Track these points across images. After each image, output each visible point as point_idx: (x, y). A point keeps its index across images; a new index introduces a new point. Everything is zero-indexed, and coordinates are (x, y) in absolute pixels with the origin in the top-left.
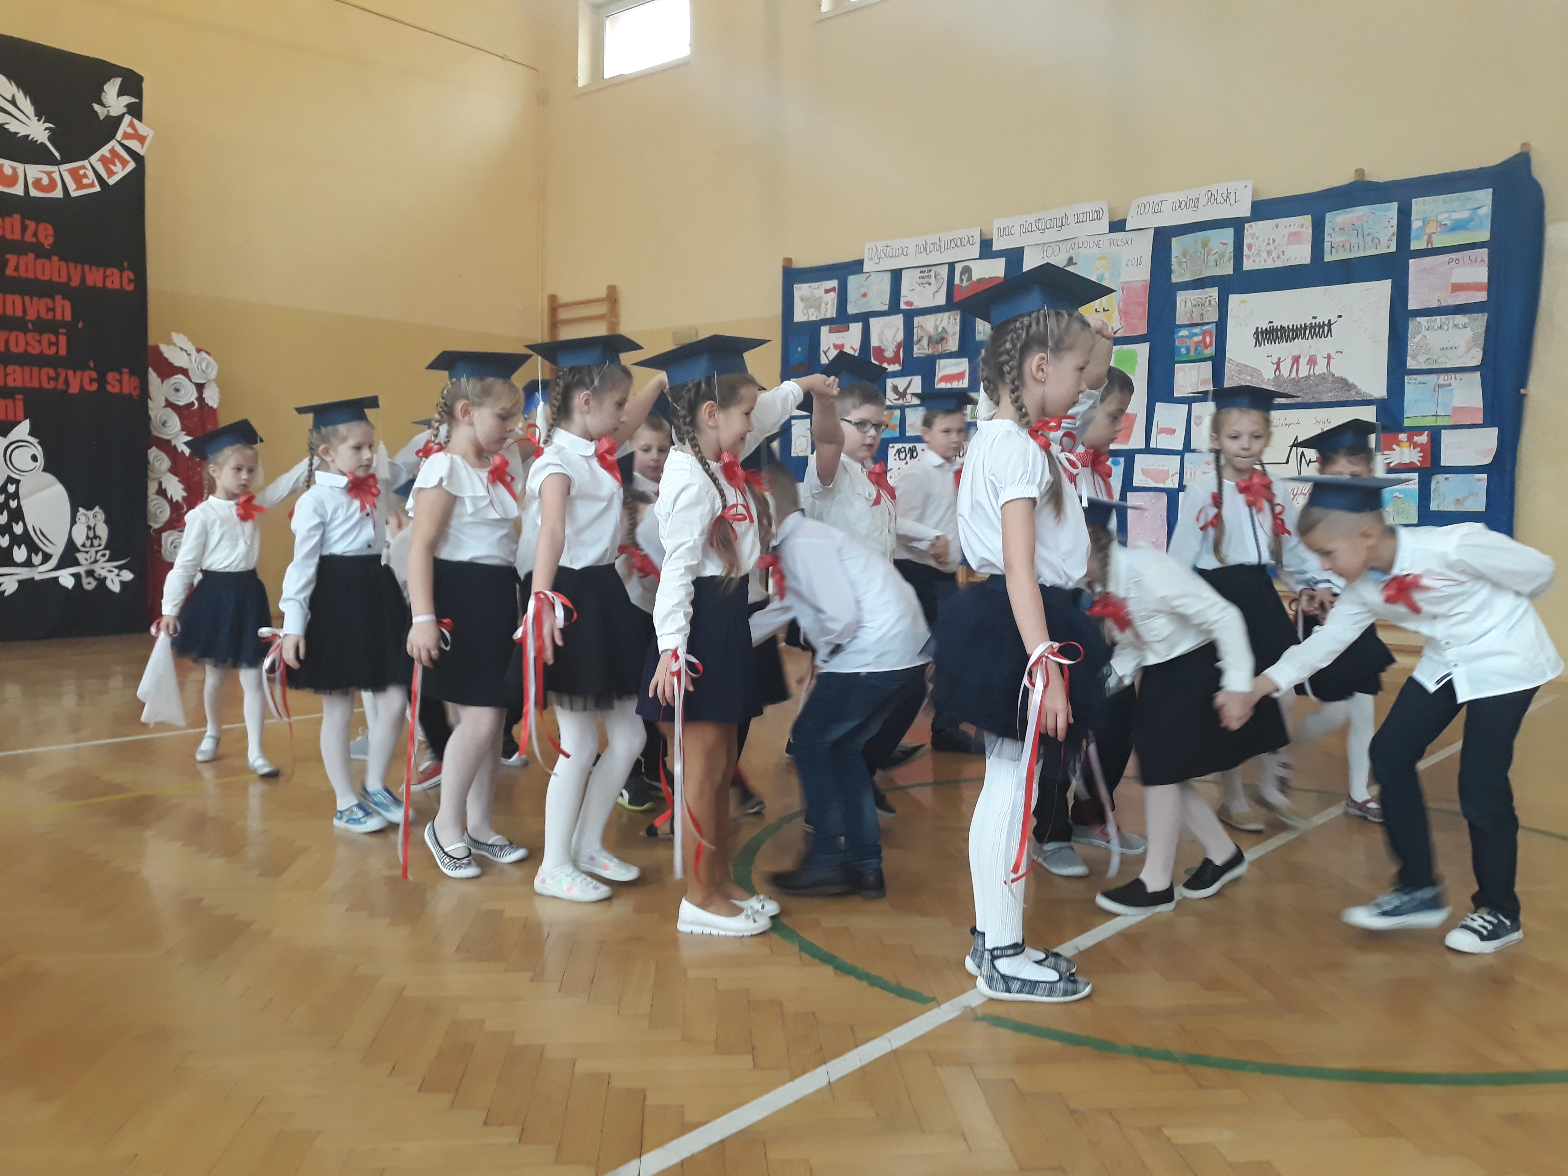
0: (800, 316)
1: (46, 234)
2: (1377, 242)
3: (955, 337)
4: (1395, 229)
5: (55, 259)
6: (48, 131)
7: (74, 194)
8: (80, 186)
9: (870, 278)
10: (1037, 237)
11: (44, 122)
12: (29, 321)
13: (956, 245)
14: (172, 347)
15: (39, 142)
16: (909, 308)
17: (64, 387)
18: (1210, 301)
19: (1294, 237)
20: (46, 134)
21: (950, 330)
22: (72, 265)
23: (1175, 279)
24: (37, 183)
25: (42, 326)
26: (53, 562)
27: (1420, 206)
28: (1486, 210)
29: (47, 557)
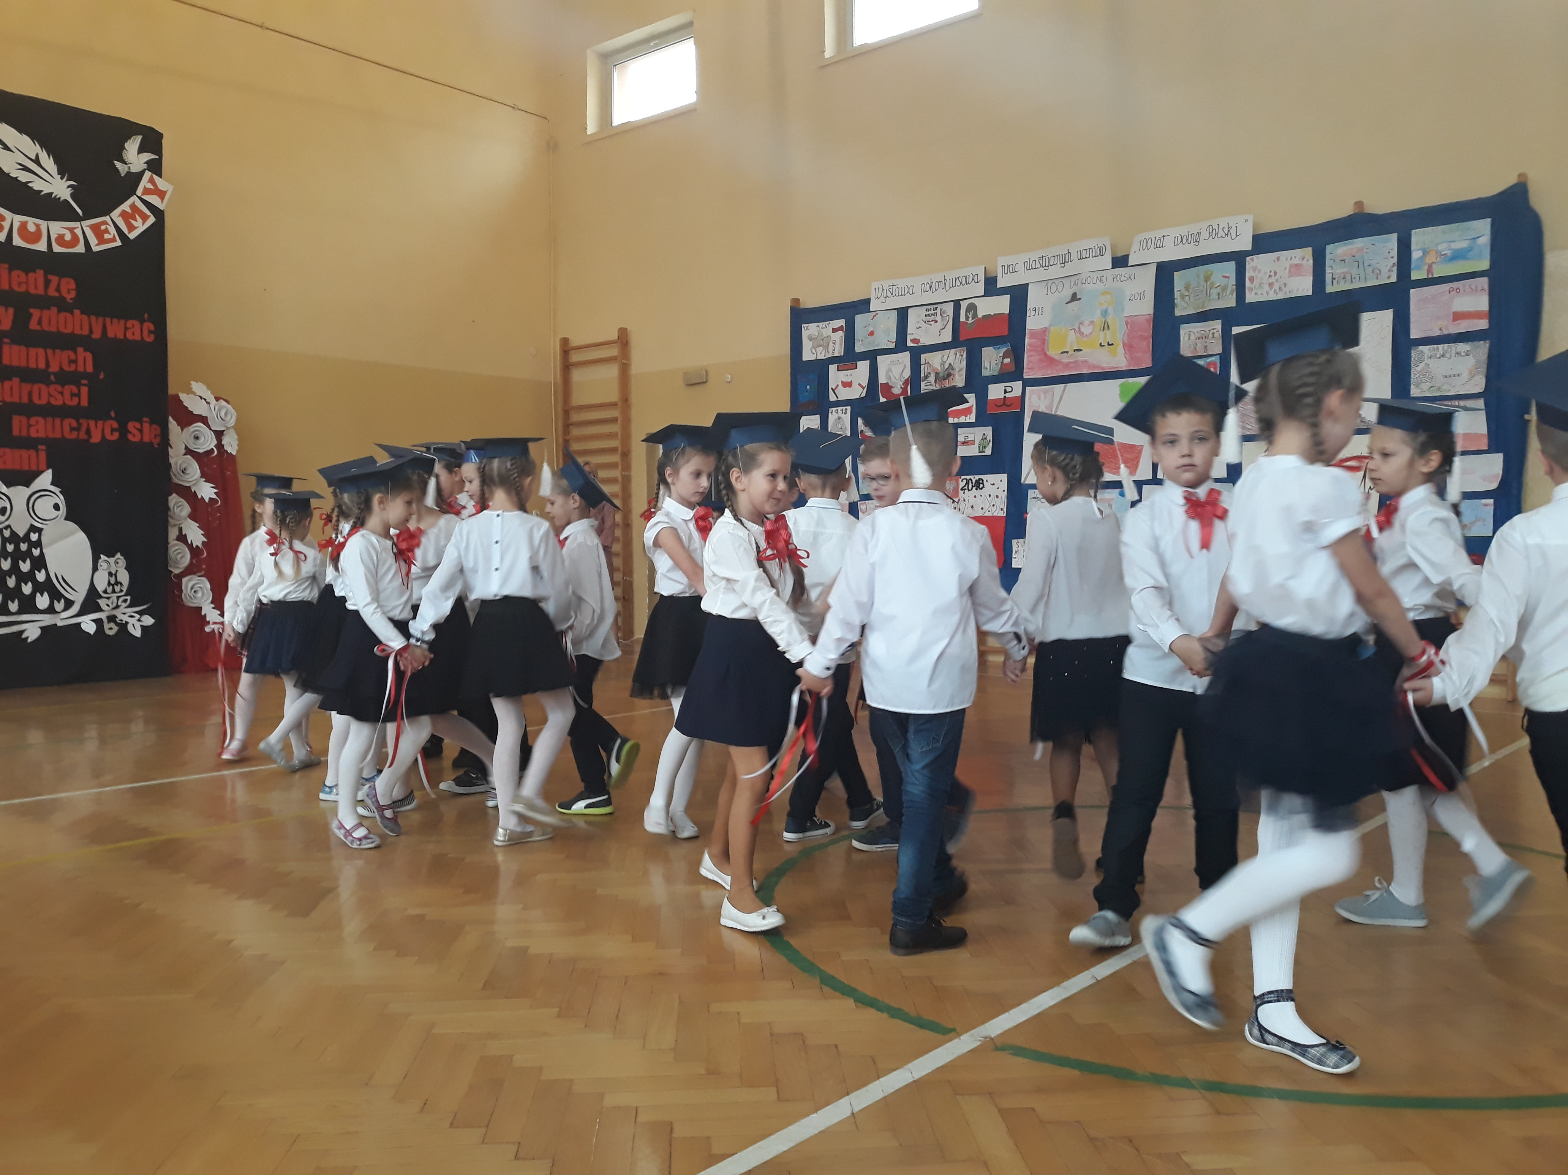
0: (808, 355)
1: (68, 288)
2: (1378, 274)
3: (961, 372)
4: (1395, 260)
5: (77, 312)
6: (70, 189)
7: (96, 249)
8: (101, 241)
9: (875, 318)
10: (1042, 274)
11: (67, 180)
12: (52, 373)
13: (961, 284)
14: (191, 396)
15: (62, 199)
16: (916, 345)
17: (85, 437)
18: (1213, 333)
19: (1296, 269)
20: (69, 191)
21: (955, 366)
22: (93, 318)
23: (1178, 312)
24: (60, 239)
25: (65, 378)
26: (75, 609)
27: (1420, 238)
28: (1485, 240)
29: (69, 604)
